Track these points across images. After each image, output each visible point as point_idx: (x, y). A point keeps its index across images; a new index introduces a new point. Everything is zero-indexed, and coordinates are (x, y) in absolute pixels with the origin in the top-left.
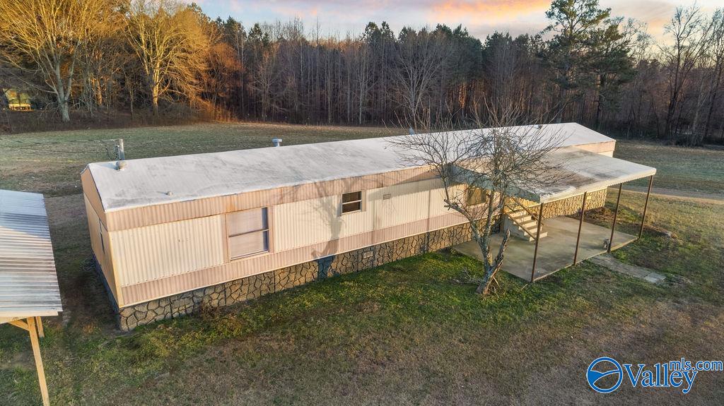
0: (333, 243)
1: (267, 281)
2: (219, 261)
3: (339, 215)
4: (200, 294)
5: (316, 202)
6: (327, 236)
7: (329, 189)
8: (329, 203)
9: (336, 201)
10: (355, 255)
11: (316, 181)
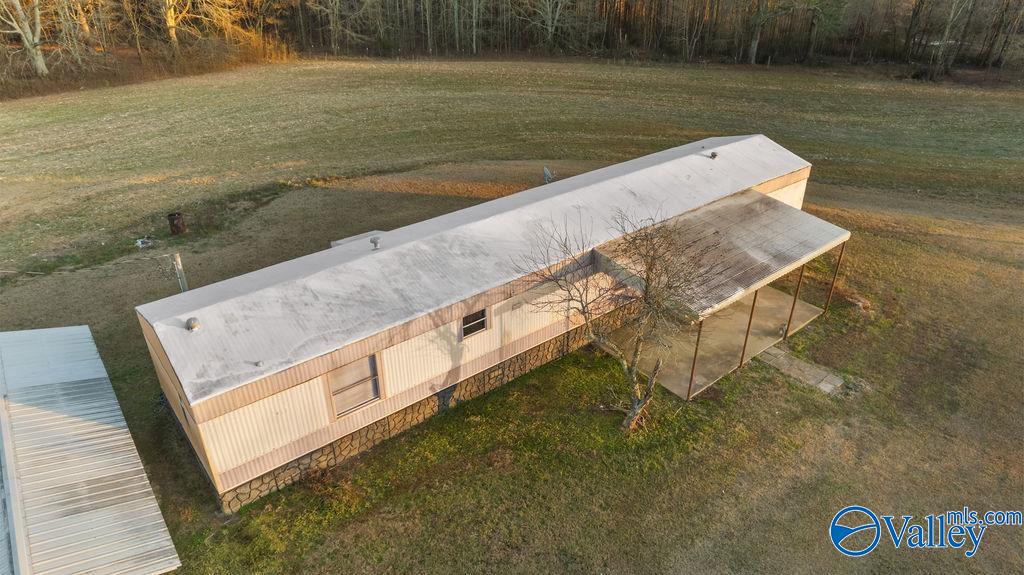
0: (455, 372)
1: (381, 429)
2: (324, 420)
3: (460, 340)
4: (306, 461)
5: (432, 334)
6: (446, 365)
7: (447, 316)
8: (448, 330)
9: (455, 327)
10: (480, 378)
11: (431, 311)
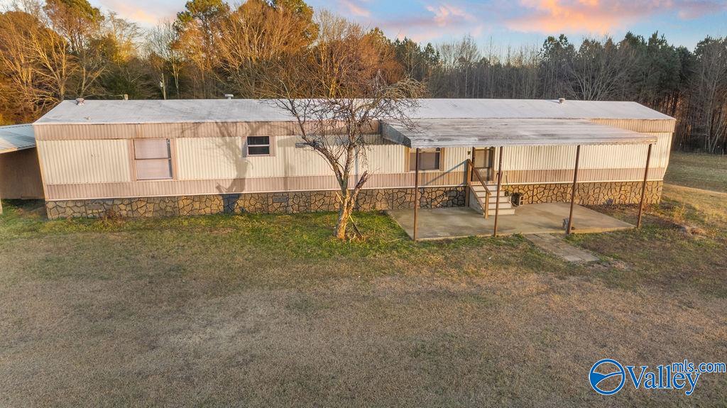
0: (239, 181)
1: (171, 205)
2: (127, 179)
3: (244, 156)
4: (110, 203)
5: (219, 140)
6: (233, 174)
7: (232, 129)
8: (233, 142)
9: (240, 142)
10: (263, 197)
11: (218, 121)
